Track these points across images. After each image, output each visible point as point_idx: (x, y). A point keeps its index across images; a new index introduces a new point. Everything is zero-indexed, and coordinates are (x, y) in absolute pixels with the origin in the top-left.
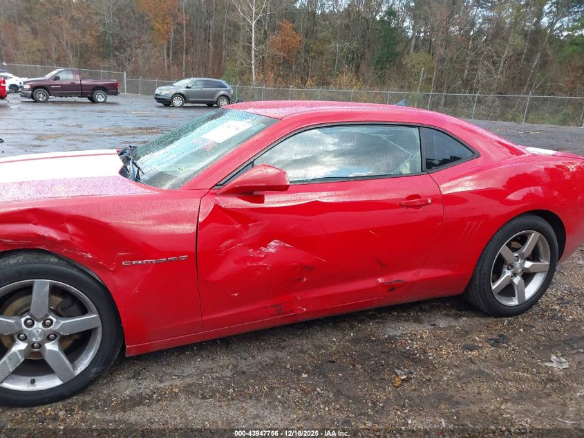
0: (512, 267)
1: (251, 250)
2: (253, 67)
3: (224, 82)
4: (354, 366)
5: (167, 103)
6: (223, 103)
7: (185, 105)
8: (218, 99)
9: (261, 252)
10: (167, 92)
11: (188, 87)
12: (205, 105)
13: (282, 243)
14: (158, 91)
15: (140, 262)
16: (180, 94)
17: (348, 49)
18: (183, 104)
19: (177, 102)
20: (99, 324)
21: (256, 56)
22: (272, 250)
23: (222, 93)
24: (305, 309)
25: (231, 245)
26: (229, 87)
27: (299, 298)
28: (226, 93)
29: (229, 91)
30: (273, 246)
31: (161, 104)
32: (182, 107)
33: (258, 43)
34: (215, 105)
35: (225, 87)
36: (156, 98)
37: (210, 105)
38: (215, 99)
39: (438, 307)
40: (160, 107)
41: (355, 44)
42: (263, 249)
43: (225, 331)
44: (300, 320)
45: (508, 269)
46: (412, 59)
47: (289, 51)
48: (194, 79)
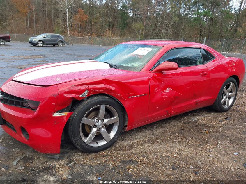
0: (226, 95)
1: (162, 92)
2: (68, 29)
3: (60, 35)
4: (190, 130)
5: (35, 45)
6: (61, 44)
7: (44, 45)
8: (58, 43)
9: (165, 92)
10: (35, 40)
11: (45, 38)
12: (52, 45)
13: (170, 89)
14: (30, 39)
15: (134, 96)
16: (41, 41)
17: (108, 21)
18: (43, 45)
19: (40, 44)
20: (118, 120)
21: (69, 24)
22: (168, 91)
23: (60, 40)
24: (174, 112)
25: (157, 90)
26: (63, 38)
27: (173, 108)
28: (61, 40)
29: (63, 39)
30: (168, 90)
31: (32, 45)
32: (42, 46)
33: (70, 18)
34: (56, 45)
35: (61, 37)
36: (29, 43)
37: (54, 45)
38: (57, 43)
39: (202, 111)
40: (32, 46)
41: (111, 19)
42: (165, 91)
43: (153, 120)
44: (172, 116)
45: (225, 96)
46: (135, 26)
47: (83, 22)
48: (47, 34)
